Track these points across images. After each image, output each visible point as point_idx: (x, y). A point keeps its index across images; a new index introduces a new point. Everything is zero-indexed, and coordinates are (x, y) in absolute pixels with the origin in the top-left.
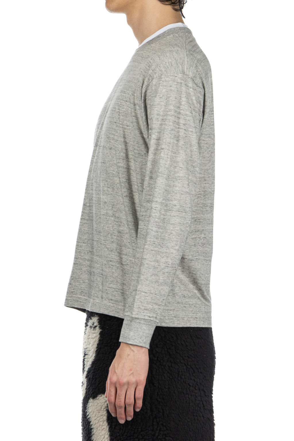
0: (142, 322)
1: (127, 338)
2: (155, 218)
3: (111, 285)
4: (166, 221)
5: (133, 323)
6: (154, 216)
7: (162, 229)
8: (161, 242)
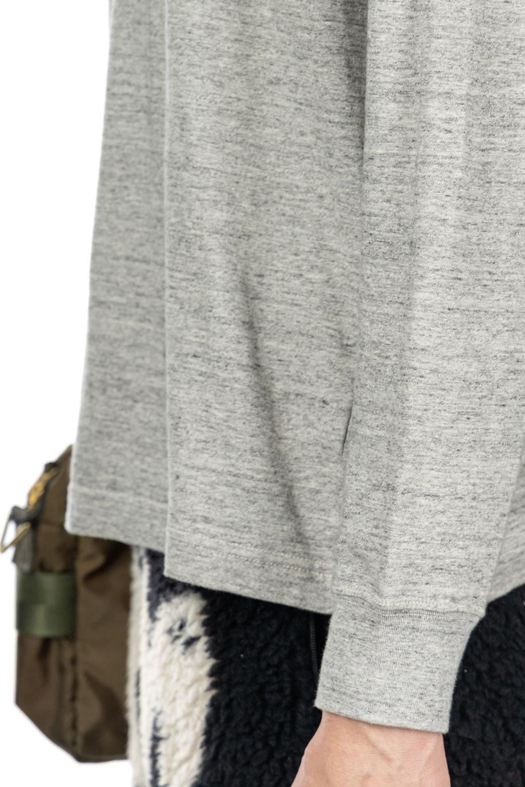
0: (424, 624)
1: (362, 696)
2: (450, 169)
4: (493, 174)
6: (447, 161)
7: (480, 211)
8: (485, 269)
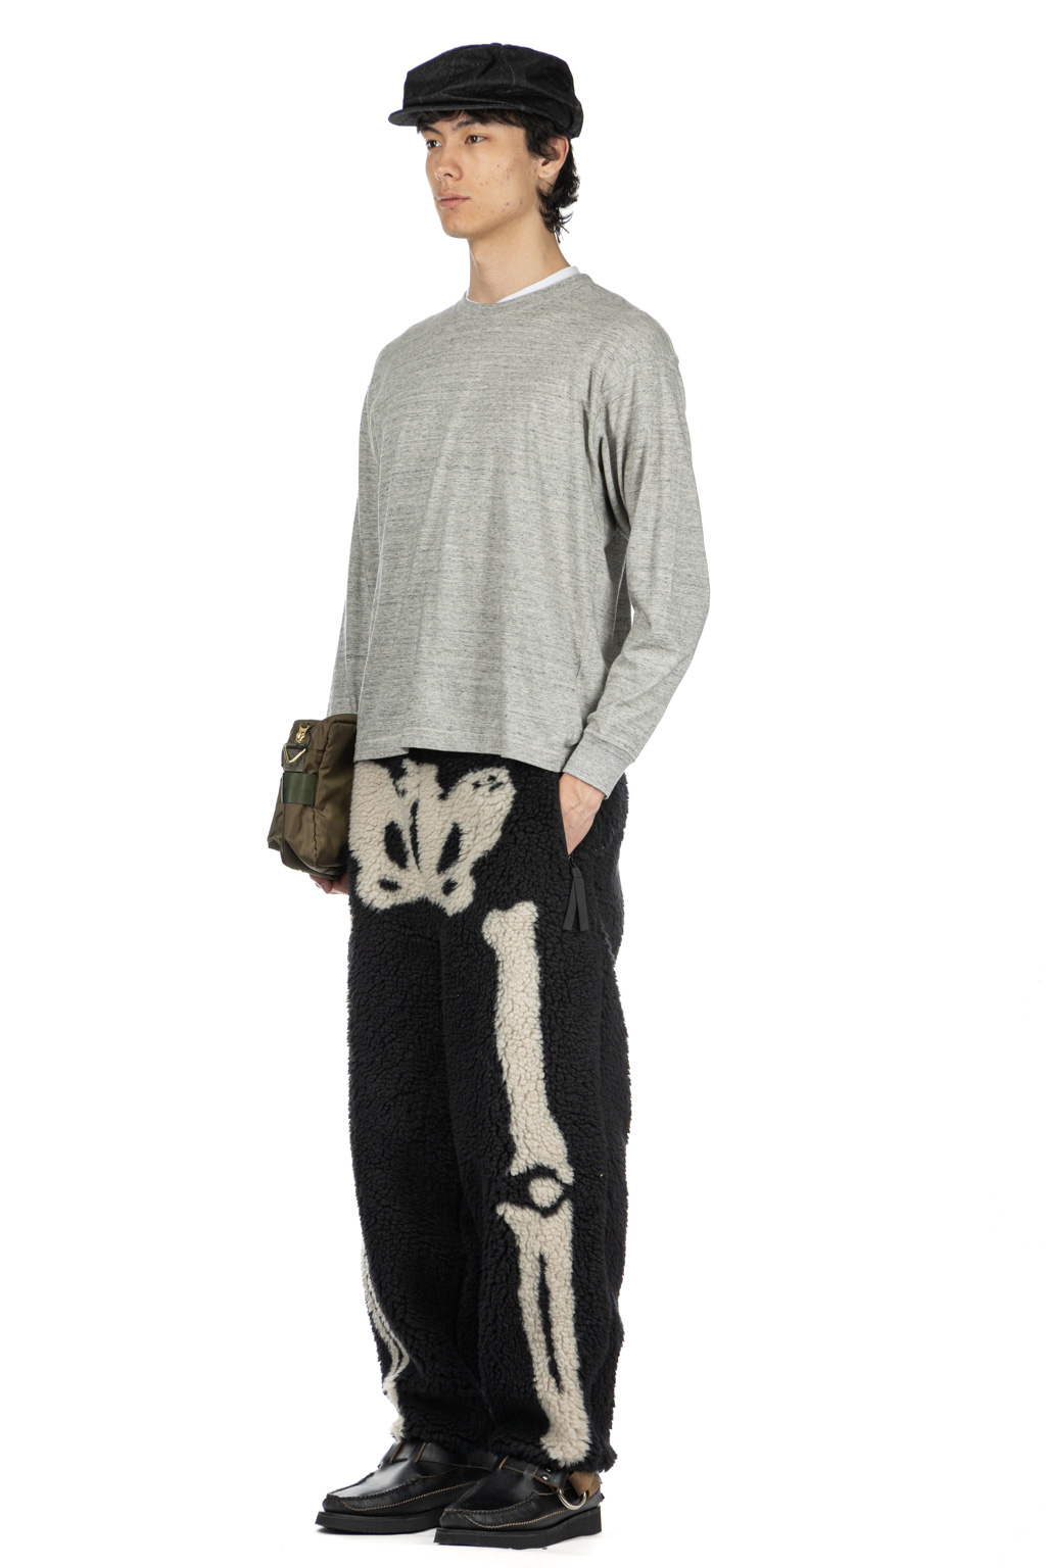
3: (517, 709)
5: (595, 747)
